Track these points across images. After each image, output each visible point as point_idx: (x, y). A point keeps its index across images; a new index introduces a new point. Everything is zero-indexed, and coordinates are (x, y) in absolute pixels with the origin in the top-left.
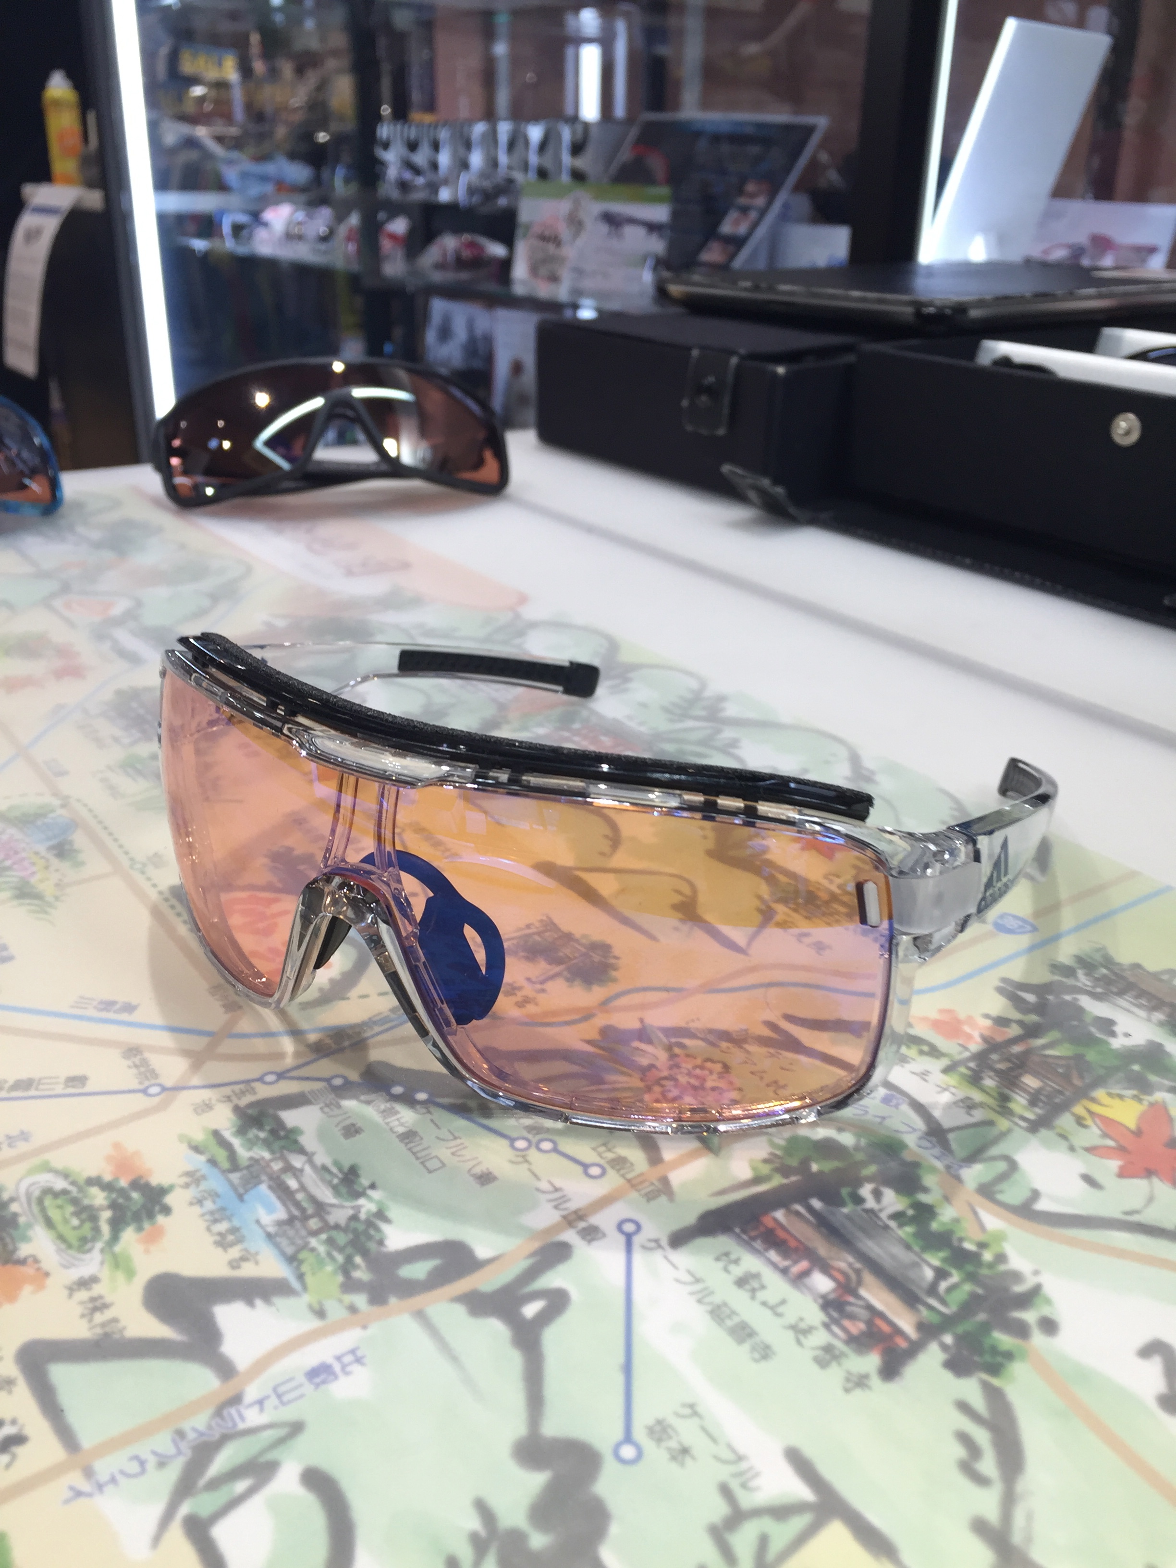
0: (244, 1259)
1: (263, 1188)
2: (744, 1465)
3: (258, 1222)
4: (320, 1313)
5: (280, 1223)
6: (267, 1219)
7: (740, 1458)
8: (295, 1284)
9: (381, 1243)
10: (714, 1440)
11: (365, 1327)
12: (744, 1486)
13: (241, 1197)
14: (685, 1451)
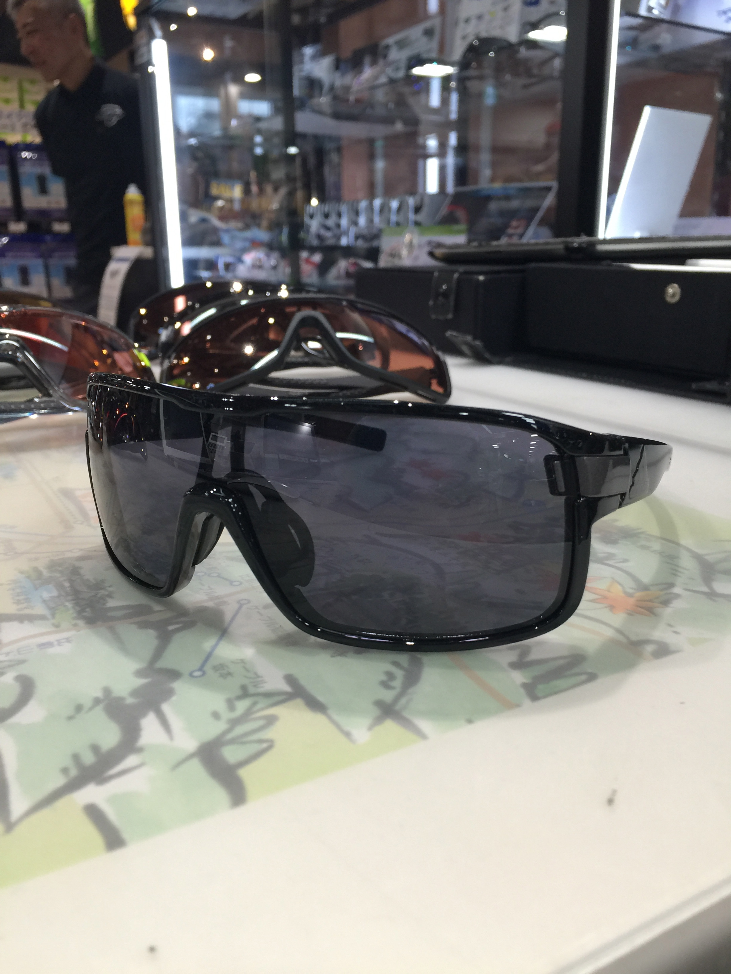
0: (26, 608)
1: (51, 586)
2: (260, 679)
3: (41, 597)
4: (57, 626)
5: (52, 597)
6: (46, 595)
7: (258, 677)
8: (49, 616)
9: (104, 604)
10: (247, 670)
11: (79, 631)
12: (255, 686)
13: (36, 589)
14: (230, 674)
